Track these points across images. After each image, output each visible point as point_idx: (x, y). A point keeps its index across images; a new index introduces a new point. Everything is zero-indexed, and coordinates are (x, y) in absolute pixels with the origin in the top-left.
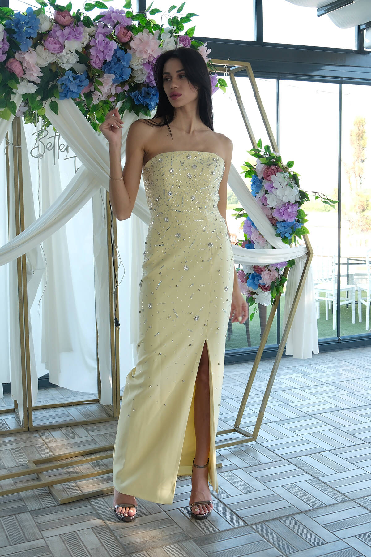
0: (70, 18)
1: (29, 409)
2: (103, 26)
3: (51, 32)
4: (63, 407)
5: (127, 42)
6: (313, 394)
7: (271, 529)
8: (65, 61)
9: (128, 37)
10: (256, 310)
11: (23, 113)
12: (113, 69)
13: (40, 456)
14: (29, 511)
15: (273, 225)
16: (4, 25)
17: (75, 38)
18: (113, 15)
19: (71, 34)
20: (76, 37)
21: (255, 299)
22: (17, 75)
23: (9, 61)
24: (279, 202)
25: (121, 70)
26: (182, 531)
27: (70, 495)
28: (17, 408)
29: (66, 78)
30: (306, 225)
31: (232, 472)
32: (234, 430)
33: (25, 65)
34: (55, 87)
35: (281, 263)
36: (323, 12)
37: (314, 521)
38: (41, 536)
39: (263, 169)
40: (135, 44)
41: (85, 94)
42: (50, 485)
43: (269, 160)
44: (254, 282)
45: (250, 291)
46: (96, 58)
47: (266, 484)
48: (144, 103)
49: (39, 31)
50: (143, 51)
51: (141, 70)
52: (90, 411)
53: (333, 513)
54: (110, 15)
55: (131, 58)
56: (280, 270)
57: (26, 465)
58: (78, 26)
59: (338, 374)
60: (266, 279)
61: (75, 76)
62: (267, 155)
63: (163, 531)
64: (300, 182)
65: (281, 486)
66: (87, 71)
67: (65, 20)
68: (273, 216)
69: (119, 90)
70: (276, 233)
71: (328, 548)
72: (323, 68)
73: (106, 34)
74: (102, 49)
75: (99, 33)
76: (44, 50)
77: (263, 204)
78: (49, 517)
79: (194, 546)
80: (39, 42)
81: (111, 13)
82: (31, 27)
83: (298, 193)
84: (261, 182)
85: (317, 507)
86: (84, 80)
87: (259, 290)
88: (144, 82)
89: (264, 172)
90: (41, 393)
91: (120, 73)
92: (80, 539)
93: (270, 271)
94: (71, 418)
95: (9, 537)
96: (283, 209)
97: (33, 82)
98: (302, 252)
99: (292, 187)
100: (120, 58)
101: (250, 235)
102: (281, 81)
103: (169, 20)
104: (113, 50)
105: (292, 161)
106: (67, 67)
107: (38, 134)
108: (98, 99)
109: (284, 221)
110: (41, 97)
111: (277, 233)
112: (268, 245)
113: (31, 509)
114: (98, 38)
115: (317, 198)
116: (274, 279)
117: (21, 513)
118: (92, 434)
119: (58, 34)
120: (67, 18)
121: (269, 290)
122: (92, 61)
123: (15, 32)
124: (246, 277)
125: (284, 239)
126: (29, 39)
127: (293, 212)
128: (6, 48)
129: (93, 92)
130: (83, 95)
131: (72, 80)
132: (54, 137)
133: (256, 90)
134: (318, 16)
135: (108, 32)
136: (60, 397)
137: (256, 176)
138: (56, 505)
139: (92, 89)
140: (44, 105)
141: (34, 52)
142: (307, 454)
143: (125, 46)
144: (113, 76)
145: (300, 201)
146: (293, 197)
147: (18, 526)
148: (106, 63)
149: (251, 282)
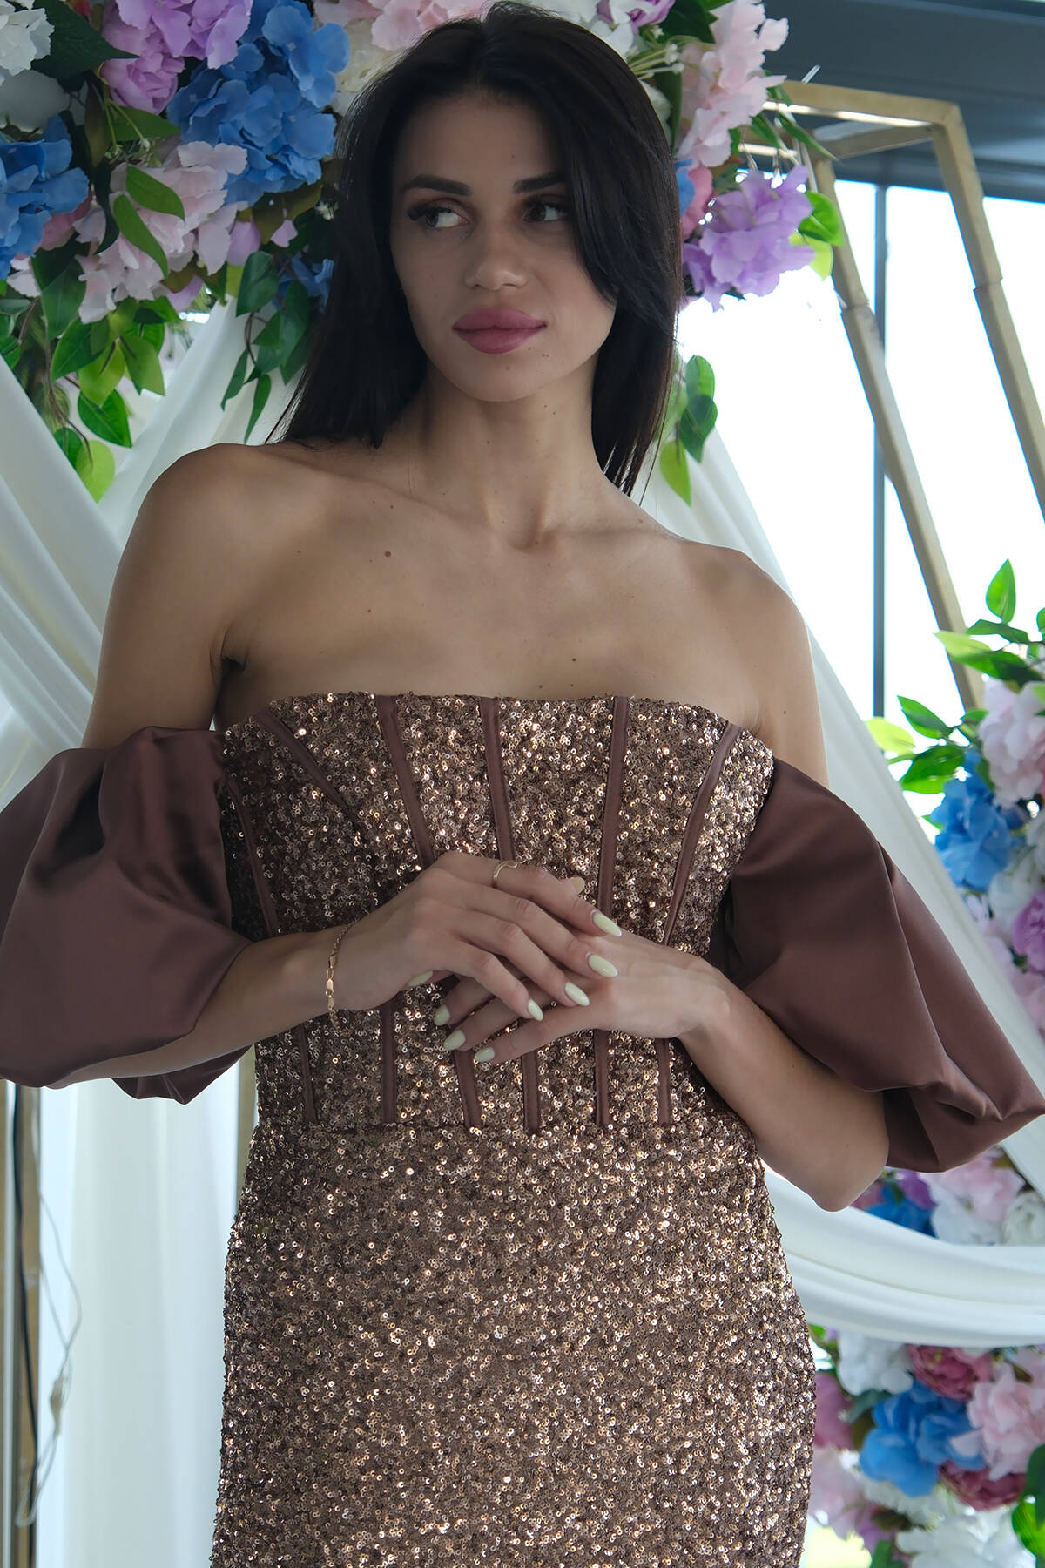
12: (237, 117)
21: (913, 1559)
25: (278, 123)
41: (38, 258)
44: (910, 1447)
46: (145, 46)
50: (419, 13)
55: (344, 53)
60: (999, 1429)
61: (12, 151)
66: (66, 116)
69: (245, 240)
77: (1020, 961)
86: (55, 177)
87: (943, 1495)
91: (275, 140)
93: (1023, 1376)
100: (280, 49)
108: (114, 292)
112: (1030, 1217)
121: (1007, 1502)
122: (116, 64)
124: (858, 1410)
129: (84, 249)
130: (22, 265)
133: (990, 269)
139: (92, 230)
144: (236, 159)
148: (198, 79)
149: (893, 1448)
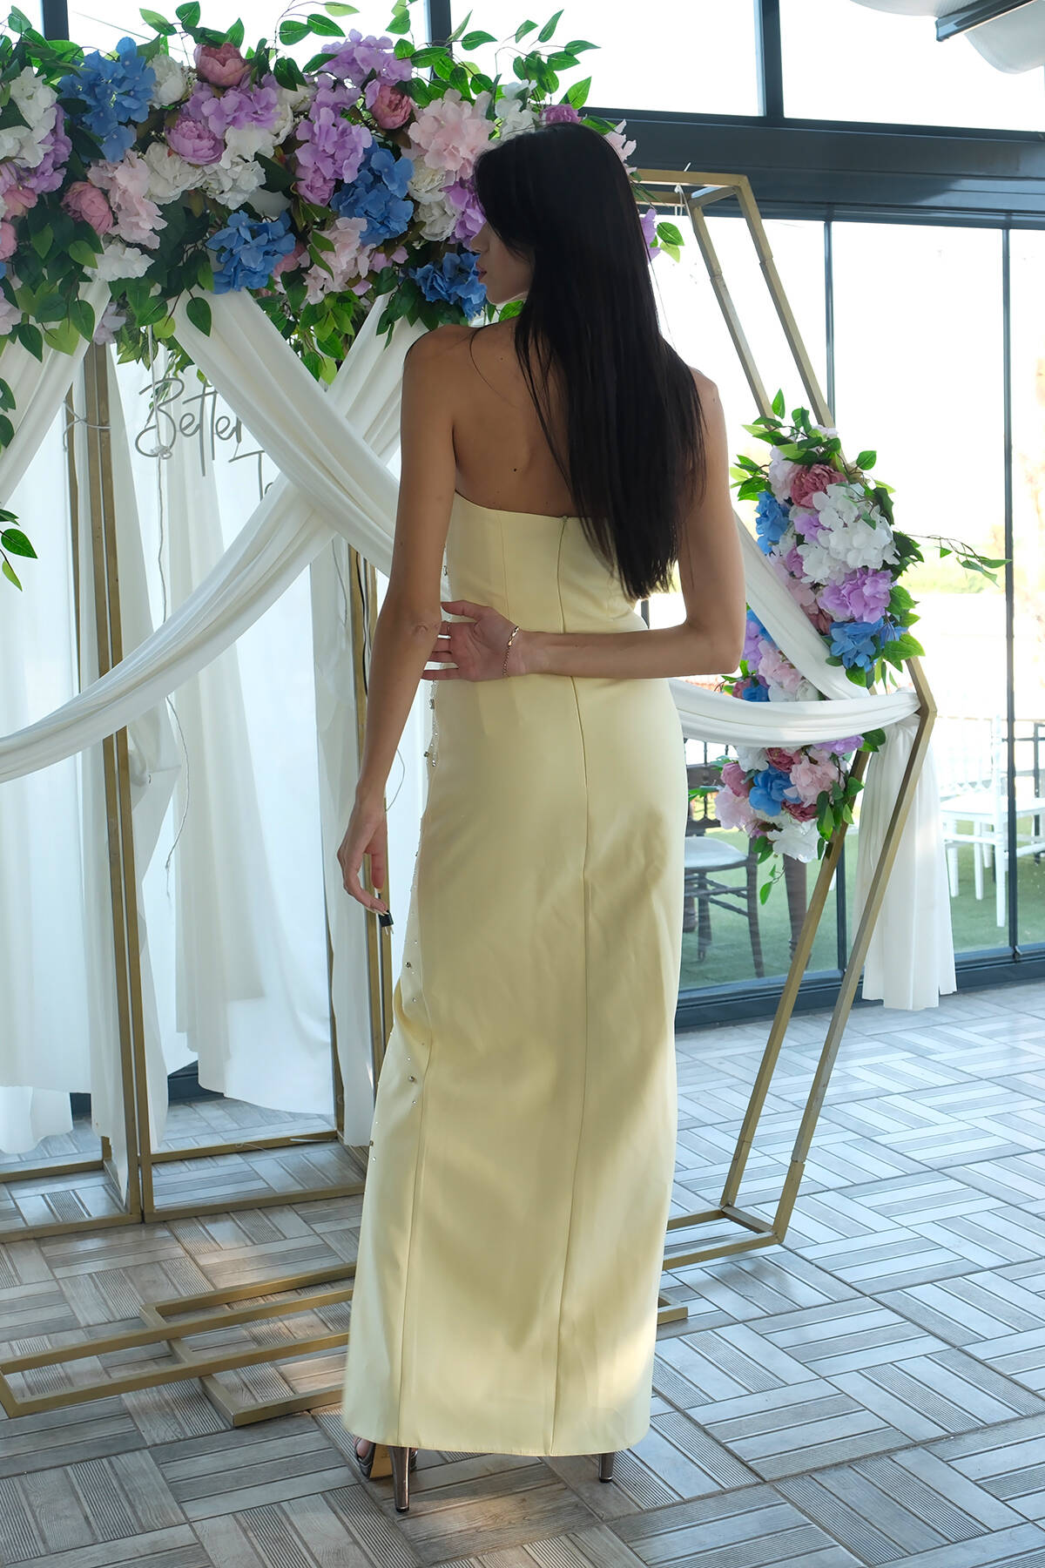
0: (240, 65)
1: (143, 1162)
2: (332, 84)
3: (187, 104)
4: (238, 1153)
5: (398, 128)
6: (944, 1109)
7: (829, 1495)
8: (227, 185)
9: (403, 113)
10: (777, 875)
11: (114, 333)
12: (363, 205)
13: (176, 1293)
14: (149, 1447)
15: (822, 633)
16: (57, 89)
17: (256, 119)
18: (359, 54)
19: (242, 110)
20: (258, 116)
21: (773, 842)
22: (95, 228)
23: (71, 189)
24: (838, 568)
25: (383, 206)
26: (577, 1499)
27: (260, 1401)
28: (111, 1159)
29: (229, 232)
30: (914, 631)
31: (716, 1333)
32: (720, 1215)
33: (116, 198)
34: (200, 258)
35: (845, 739)
36: (951, 27)
37: (953, 1468)
38: (183, 1518)
39: (791, 476)
40: (423, 132)
41: (284, 275)
42: (204, 1374)
43: (805, 449)
44: (769, 794)
45: (757, 820)
46: (313, 175)
47: (813, 1366)
48: (450, 297)
49: (154, 102)
50: (445, 150)
51: (441, 206)
52: (314, 1166)
53: (1005, 1447)
54: (351, 52)
55: (411, 171)
56: (844, 759)
57: (138, 1317)
58: (261, 86)
59: (1014, 1052)
60: (804, 785)
61: (255, 227)
62: (800, 435)
63: (524, 1500)
64: (896, 511)
65: (857, 1371)
66: (288, 210)
67: (226, 70)
68: (822, 608)
69: (381, 261)
70: (828, 656)
71: (993, 1547)
72: (956, 186)
73: (339, 106)
74: (330, 150)
75: (321, 105)
76: (169, 155)
77: (792, 574)
78: (204, 1464)
79: (612, 1542)
80: (153, 133)
81: (353, 49)
82: (132, 93)
83: (889, 540)
84: (786, 513)
85: (958, 1430)
86: (280, 238)
87: (784, 818)
88: (448, 239)
89: (793, 482)
90: (175, 1116)
91: (382, 214)
92: (291, 1524)
93: (813, 762)
94: (260, 1185)
95: (91, 1518)
96: (848, 587)
97: (139, 246)
98: (905, 708)
99: (872, 524)
100: (380, 171)
101: (755, 662)
102: (835, 225)
103: (517, 61)
104: (361, 151)
105: (872, 452)
106: (232, 201)
107: (157, 391)
108: (322, 289)
109: (852, 620)
110: (163, 288)
111: (831, 655)
112: (807, 690)
113: (154, 1441)
114: (319, 119)
115: (944, 552)
116: (827, 786)
117: (126, 1452)
118: (319, 1228)
119: (207, 109)
120: (232, 64)
121: (814, 818)
122: (302, 184)
123: (86, 109)
124: (748, 778)
125: (854, 672)
126: (126, 125)
127: (877, 596)
128: (64, 154)
129: (306, 270)
130: (279, 280)
131: (249, 238)
132: (200, 399)
133: (765, 252)
134: (939, 39)
135: (346, 100)
136: (229, 1125)
137: (771, 496)
138: (224, 1428)
139: (304, 261)
140: (170, 310)
141: (140, 164)
142: (926, 1281)
143: (395, 140)
144: (362, 224)
145: (897, 562)
146: (876, 551)
147: (117, 1490)
148: (343, 189)
149: (761, 795)
